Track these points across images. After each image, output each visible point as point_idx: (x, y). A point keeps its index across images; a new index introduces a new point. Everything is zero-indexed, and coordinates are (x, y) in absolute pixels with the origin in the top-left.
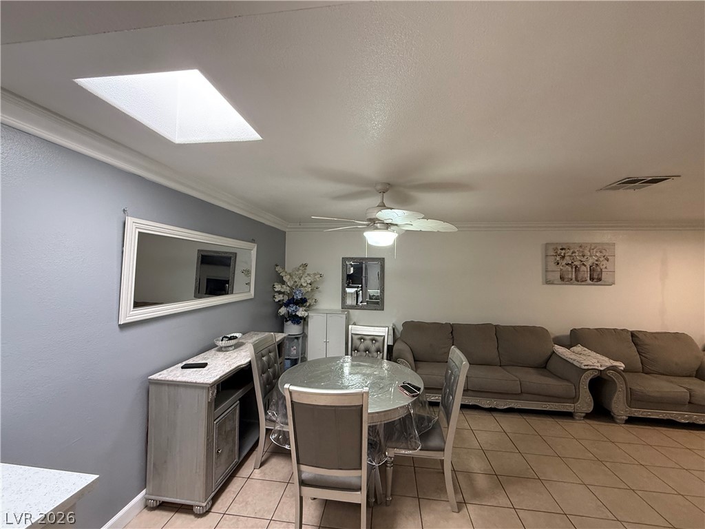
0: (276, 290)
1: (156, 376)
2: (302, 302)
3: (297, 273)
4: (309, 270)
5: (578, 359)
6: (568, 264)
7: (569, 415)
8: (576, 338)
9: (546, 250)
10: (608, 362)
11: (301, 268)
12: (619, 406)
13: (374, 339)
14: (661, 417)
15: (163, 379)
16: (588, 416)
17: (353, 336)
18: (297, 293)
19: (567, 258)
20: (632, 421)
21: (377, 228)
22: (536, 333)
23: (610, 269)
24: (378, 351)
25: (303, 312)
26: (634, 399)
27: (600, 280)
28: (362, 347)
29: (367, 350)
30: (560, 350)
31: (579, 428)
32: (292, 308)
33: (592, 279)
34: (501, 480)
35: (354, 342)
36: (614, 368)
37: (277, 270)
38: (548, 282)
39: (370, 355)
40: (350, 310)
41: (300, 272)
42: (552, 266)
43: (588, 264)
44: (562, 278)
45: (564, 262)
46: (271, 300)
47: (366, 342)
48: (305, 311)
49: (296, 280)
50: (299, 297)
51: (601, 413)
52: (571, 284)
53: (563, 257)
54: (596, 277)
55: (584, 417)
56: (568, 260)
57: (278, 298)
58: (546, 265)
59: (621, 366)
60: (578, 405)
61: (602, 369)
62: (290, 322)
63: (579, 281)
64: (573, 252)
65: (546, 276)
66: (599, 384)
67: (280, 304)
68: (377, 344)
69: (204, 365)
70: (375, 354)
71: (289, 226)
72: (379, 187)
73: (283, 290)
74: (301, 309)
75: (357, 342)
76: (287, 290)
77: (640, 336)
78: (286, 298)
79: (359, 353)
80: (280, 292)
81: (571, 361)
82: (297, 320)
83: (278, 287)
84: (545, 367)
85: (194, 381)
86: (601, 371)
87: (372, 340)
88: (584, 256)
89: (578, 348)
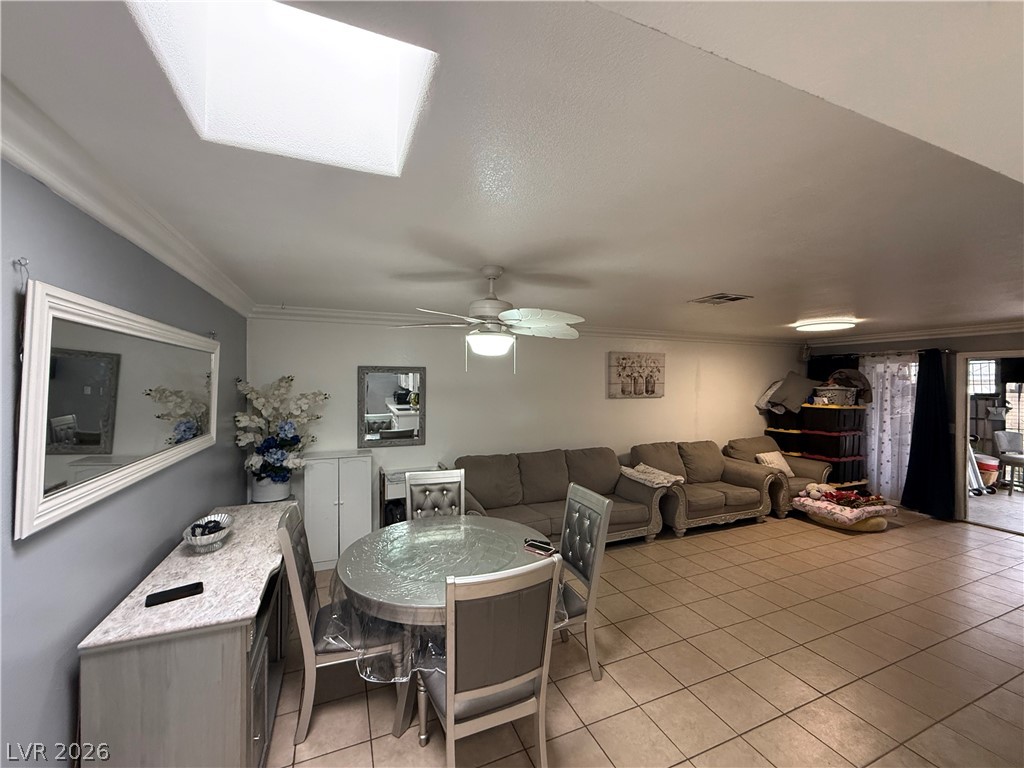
0: (241, 425)
1: (94, 638)
2: (291, 444)
3: (276, 392)
4: (296, 389)
5: (648, 479)
6: (628, 376)
7: (641, 540)
8: (636, 456)
9: (609, 358)
10: (674, 478)
11: (283, 384)
12: (682, 523)
13: (443, 488)
14: (708, 523)
15: (126, 637)
16: (659, 536)
17: (413, 488)
18: (287, 427)
19: (627, 369)
20: (691, 532)
22: (603, 453)
23: (661, 380)
24: (452, 504)
25: (297, 461)
26: (693, 510)
27: (653, 392)
28: (429, 502)
29: (435, 506)
30: (627, 471)
31: (653, 550)
32: (273, 457)
33: (647, 392)
34: (621, 627)
35: (415, 498)
36: (677, 483)
37: (240, 388)
38: (611, 396)
39: (441, 512)
40: (373, 449)
41: (283, 391)
42: (614, 376)
43: (644, 375)
44: (623, 391)
45: (625, 373)
46: (230, 444)
47: (433, 494)
48: (298, 457)
49: (276, 405)
50: (290, 436)
51: (668, 531)
52: (632, 397)
53: (625, 368)
54: (650, 390)
55: (655, 539)
56: (628, 371)
57: (245, 440)
58: (609, 377)
59: (681, 479)
60: (650, 527)
61: (669, 485)
62: (267, 481)
63: (637, 394)
64: (633, 363)
65: (609, 389)
66: (667, 500)
67: (244, 453)
68: (450, 494)
69: (196, 589)
70: (449, 511)
71: (254, 309)
72: (489, 271)
73: (253, 425)
74: (291, 455)
75: (419, 498)
76: (261, 423)
77: (684, 447)
78: (260, 440)
79: (424, 513)
80: (245, 430)
81: (642, 482)
82: (281, 474)
83: (244, 421)
84: (614, 493)
85: (214, 622)
86: (668, 487)
87: (442, 490)
88: (641, 367)
89: (642, 467)
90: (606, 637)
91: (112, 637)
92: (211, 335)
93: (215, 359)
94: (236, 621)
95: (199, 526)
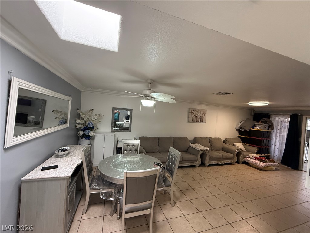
0: (77, 122)
1: (26, 177)
2: (92, 129)
3: (88, 113)
4: (95, 113)
5: (198, 148)
6: (194, 116)
7: (194, 166)
8: (195, 141)
9: (189, 110)
10: (206, 148)
11: (90, 111)
12: (207, 162)
13: (133, 145)
14: (216, 163)
15: (34, 178)
16: (200, 166)
17: (124, 144)
18: (90, 124)
19: (194, 114)
20: (210, 165)
21: (147, 99)
22: (184, 139)
23: (205, 118)
24: (136, 150)
25: (93, 134)
26: (211, 159)
27: (202, 121)
28: (129, 149)
29: (130, 150)
30: (192, 145)
31: (197, 170)
32: (86, 132)
33: (200, 121)
34: (183, 192)
35: (125, 147)
36: (207, 150)
37: (78, 111)
38: (189, 122)
39: (132, 152)
40: (115, 132)
41: (90, 113)
42: (190, 115)
43: (200, 116)
44: (193, 120)
45: (194, 115)
46: (74, 127)
47: (130, 147)
48: (93, 133)
49: (88, 117)
50: (91, 126)
51: (203, 164)
52: (195, 122)
53: (194, 113)
54: (201, 121)
55: (198, 166)
56: (195, 114)
57: (78, 126)
58: (189, 116)
59: (208, 149)
60: (197, 162)
61: (204, 150)
62: (84, 139)
63: (197, 121)
64: (196, 112)
65: (188, 120)
66: (203, 155)
67: (78, 130)
68: (135, 147)
69: (56, 167)
70: (134, 152)
71: (84, 89)
72: (149, 81)
73: (81, 122)
74: (91, 132)
75: (126, 147)
76: (83, 122)
77: (211, 139)
78: (83, 127)
79: (127, 152)
80: (79, 124)
81: (196, 148)
82: (88, 137)
83: (78, 121)
84: (187, 151)
85: (58, 176)
86: (204, 151)
87: (133, 146)
88: (199, 113)
89: (196, 144)
90: (178, 194)
91: (30, 178)
92: (70, 96)
93: (70, 102)
94: (64, 177)
95: (61, 150)
